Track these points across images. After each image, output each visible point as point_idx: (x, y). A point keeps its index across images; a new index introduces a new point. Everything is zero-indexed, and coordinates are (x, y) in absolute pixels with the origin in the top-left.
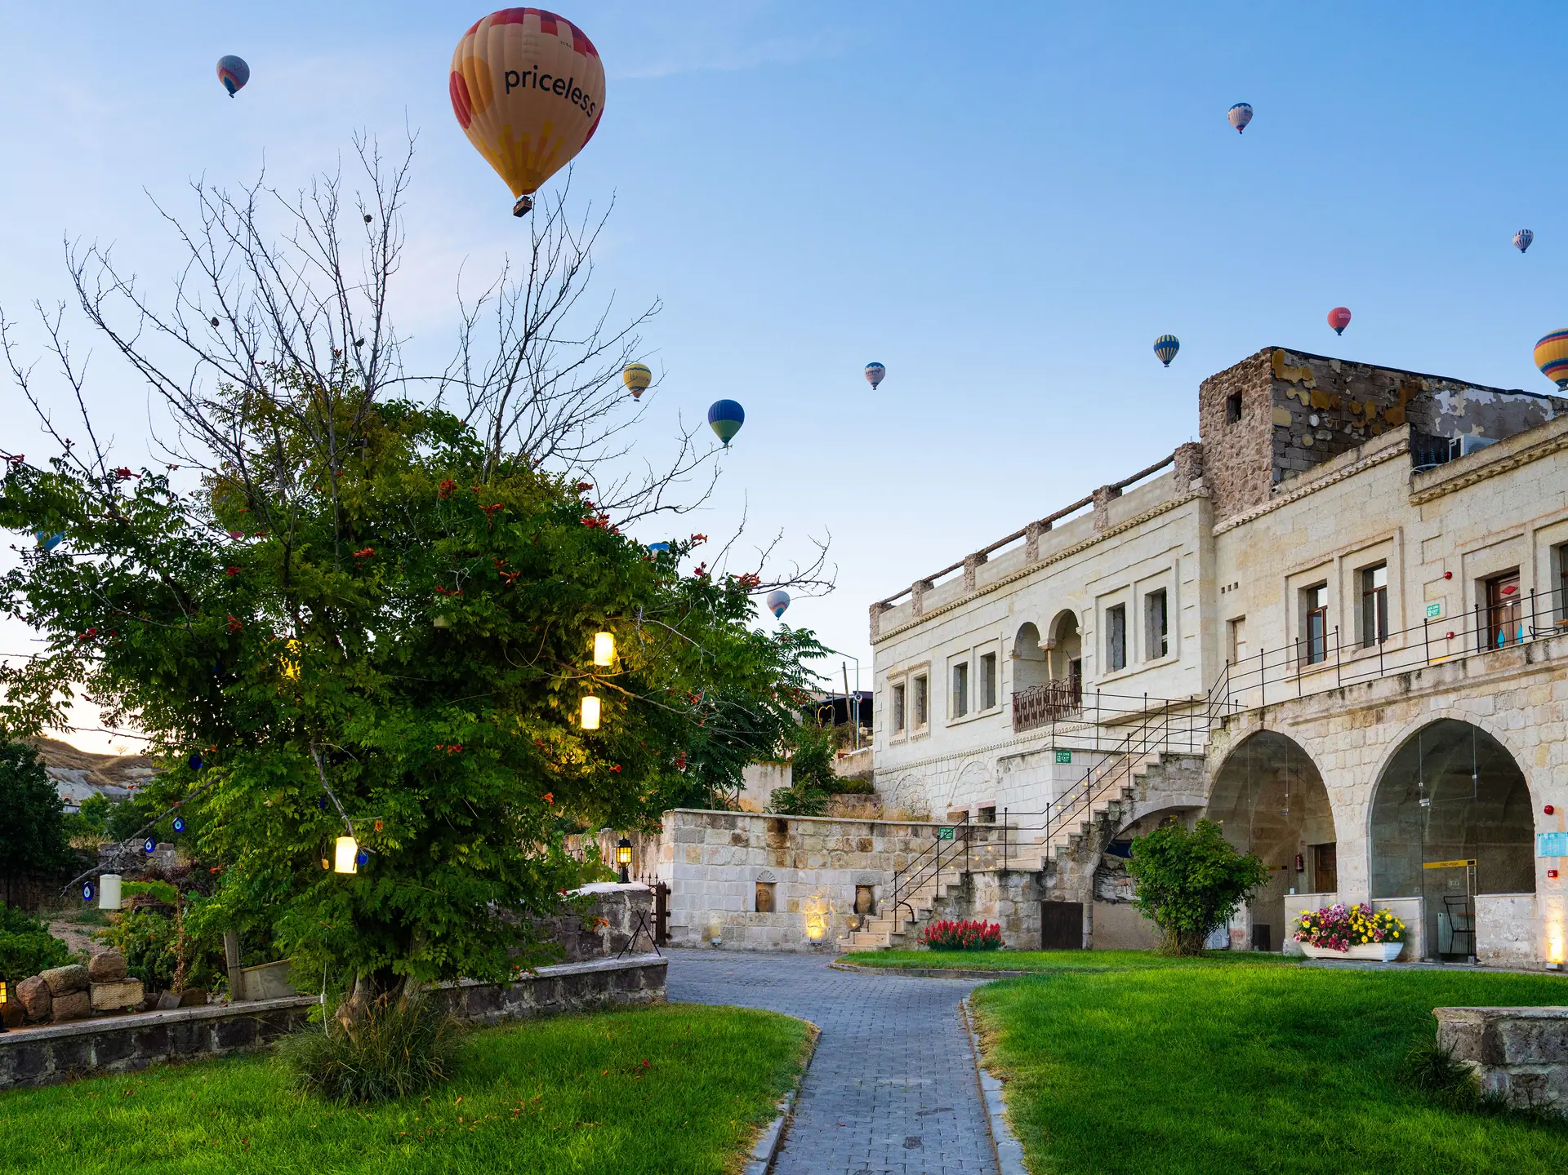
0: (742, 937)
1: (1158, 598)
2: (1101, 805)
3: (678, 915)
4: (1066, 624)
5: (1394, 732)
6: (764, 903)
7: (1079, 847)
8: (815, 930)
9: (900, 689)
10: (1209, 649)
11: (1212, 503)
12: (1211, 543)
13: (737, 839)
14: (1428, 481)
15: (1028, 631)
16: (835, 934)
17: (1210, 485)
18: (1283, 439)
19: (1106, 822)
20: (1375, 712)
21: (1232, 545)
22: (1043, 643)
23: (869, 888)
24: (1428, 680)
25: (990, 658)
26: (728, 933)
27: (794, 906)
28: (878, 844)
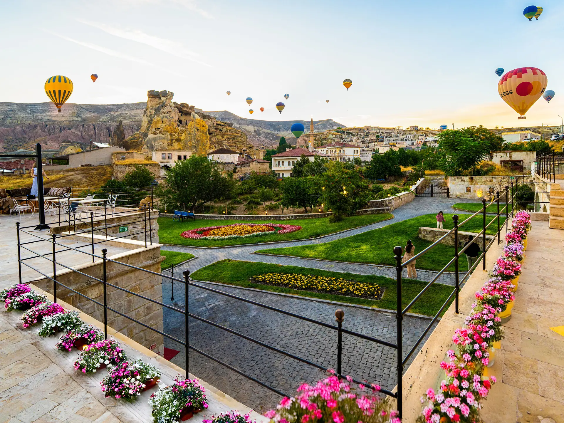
0: (464, 196)
3: (451, 193)
6: (469, 190)
8: (480, 196)
13: (462, 180)
16: (484, 196)
23: (493, 188)
26: (461, 196)
27: (475, 191)
28: (494, 180)
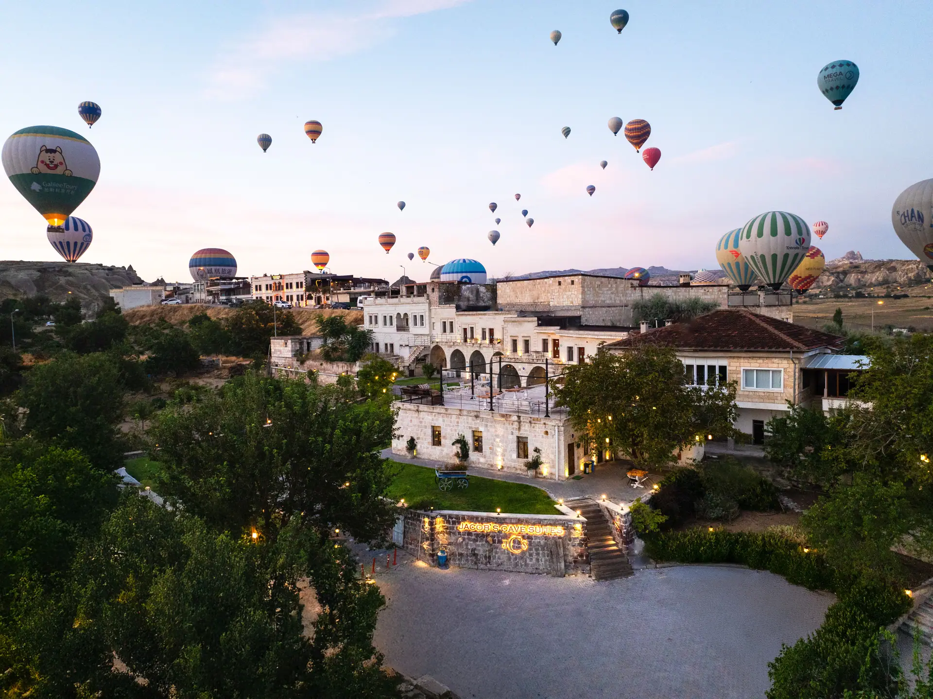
1: (422, 316)
2: (416, 355)
4: (406, 314)
5: (452, 350)
7: (413, 362)
9: (371, 317)
10: (430, 327)
11: (430, 304)
12: (430, 310)
14: (458, 313)
15: (399, 314)
17: (430, 301)
18: (440, 298)
19: (417, 357)
20: (451, 346)
21: (433, 311)
22: (402, 317)
24: (456, 344)
25: (391, 317)
